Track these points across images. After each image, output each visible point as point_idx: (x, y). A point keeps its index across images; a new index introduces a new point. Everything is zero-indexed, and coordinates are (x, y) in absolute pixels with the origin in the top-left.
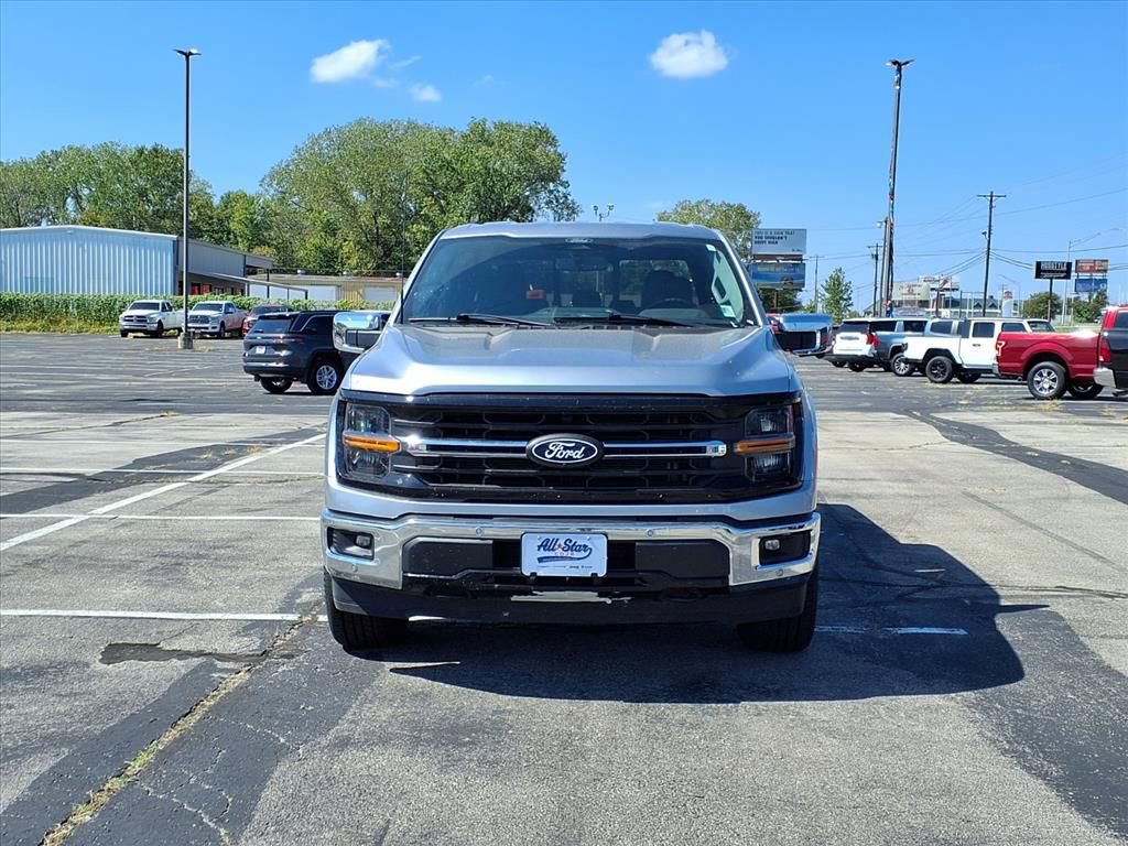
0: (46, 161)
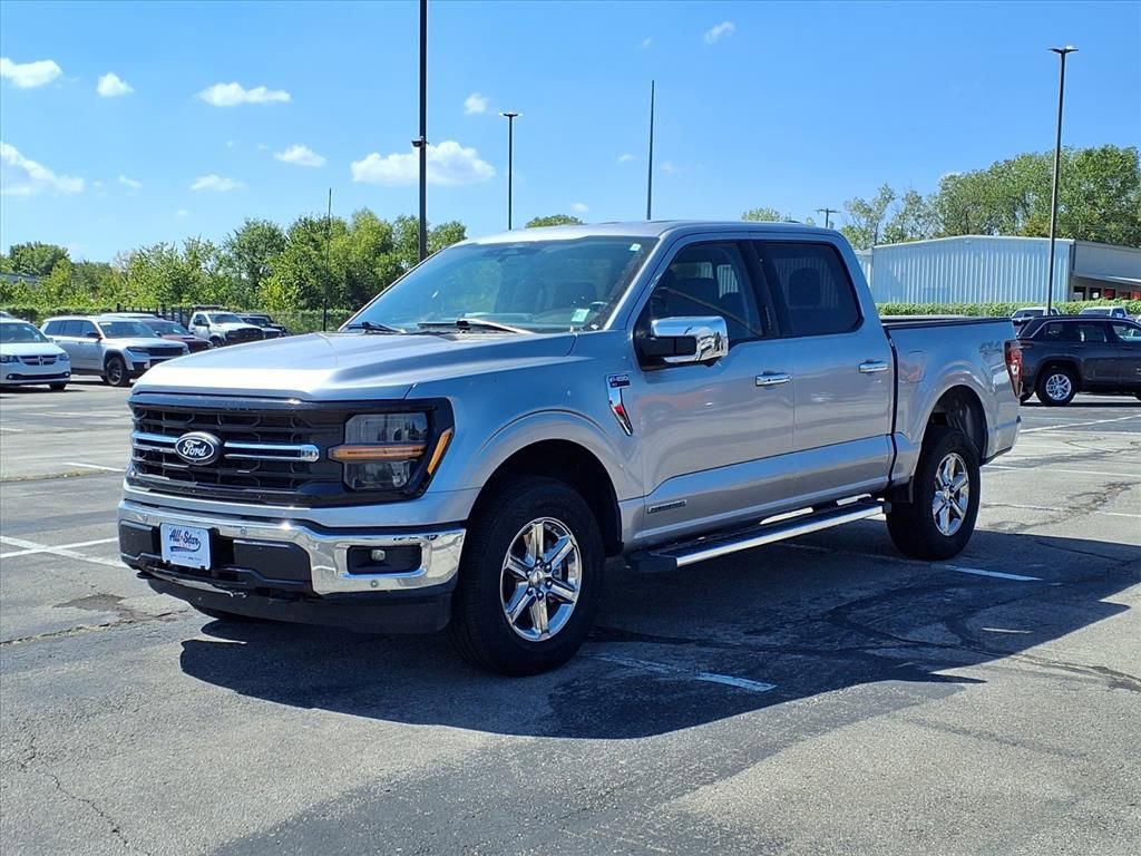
0: (1000, 172)
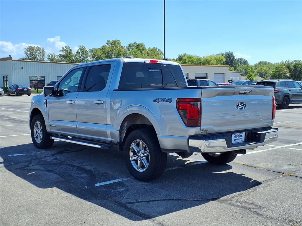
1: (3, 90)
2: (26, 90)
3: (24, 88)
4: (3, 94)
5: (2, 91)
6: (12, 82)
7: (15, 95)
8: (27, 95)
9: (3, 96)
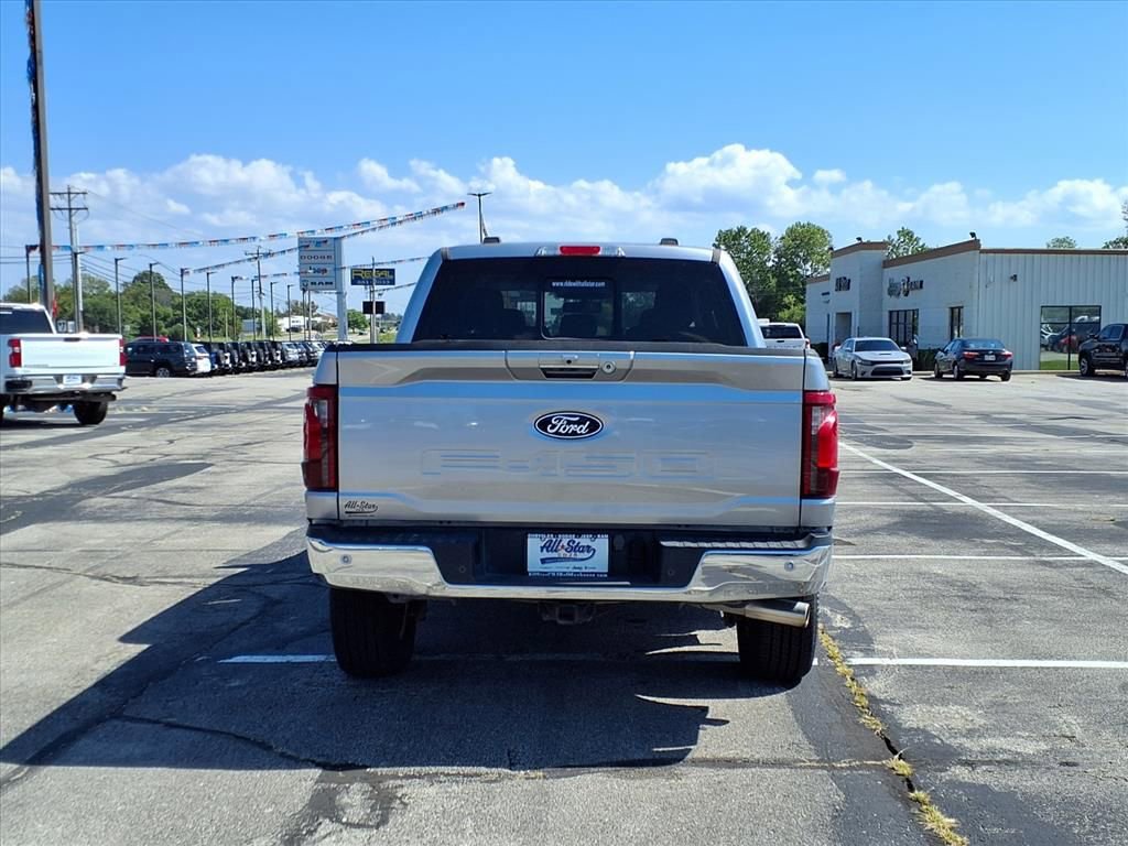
1: (909, 358)
2: (991, 358)
3: (986, 352)
4: (909, 373)
5: (907, 362)
6: (974, 332)
7: (952, 376)
8: (999, 379)
9: (908, 379)
